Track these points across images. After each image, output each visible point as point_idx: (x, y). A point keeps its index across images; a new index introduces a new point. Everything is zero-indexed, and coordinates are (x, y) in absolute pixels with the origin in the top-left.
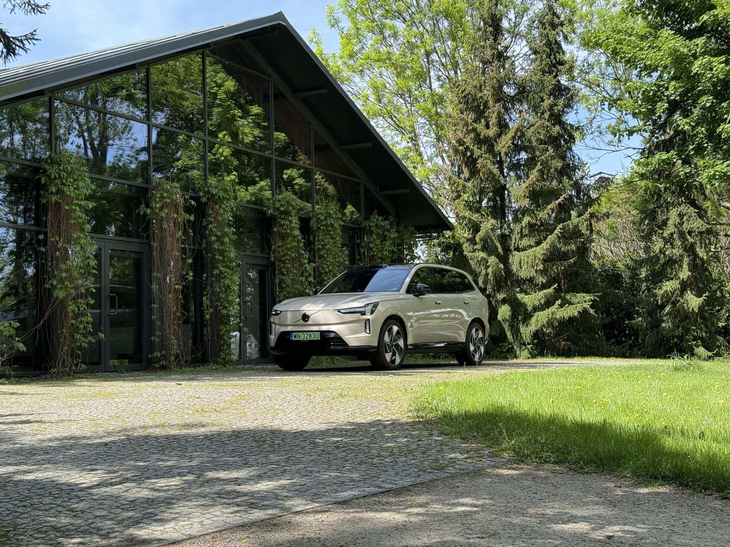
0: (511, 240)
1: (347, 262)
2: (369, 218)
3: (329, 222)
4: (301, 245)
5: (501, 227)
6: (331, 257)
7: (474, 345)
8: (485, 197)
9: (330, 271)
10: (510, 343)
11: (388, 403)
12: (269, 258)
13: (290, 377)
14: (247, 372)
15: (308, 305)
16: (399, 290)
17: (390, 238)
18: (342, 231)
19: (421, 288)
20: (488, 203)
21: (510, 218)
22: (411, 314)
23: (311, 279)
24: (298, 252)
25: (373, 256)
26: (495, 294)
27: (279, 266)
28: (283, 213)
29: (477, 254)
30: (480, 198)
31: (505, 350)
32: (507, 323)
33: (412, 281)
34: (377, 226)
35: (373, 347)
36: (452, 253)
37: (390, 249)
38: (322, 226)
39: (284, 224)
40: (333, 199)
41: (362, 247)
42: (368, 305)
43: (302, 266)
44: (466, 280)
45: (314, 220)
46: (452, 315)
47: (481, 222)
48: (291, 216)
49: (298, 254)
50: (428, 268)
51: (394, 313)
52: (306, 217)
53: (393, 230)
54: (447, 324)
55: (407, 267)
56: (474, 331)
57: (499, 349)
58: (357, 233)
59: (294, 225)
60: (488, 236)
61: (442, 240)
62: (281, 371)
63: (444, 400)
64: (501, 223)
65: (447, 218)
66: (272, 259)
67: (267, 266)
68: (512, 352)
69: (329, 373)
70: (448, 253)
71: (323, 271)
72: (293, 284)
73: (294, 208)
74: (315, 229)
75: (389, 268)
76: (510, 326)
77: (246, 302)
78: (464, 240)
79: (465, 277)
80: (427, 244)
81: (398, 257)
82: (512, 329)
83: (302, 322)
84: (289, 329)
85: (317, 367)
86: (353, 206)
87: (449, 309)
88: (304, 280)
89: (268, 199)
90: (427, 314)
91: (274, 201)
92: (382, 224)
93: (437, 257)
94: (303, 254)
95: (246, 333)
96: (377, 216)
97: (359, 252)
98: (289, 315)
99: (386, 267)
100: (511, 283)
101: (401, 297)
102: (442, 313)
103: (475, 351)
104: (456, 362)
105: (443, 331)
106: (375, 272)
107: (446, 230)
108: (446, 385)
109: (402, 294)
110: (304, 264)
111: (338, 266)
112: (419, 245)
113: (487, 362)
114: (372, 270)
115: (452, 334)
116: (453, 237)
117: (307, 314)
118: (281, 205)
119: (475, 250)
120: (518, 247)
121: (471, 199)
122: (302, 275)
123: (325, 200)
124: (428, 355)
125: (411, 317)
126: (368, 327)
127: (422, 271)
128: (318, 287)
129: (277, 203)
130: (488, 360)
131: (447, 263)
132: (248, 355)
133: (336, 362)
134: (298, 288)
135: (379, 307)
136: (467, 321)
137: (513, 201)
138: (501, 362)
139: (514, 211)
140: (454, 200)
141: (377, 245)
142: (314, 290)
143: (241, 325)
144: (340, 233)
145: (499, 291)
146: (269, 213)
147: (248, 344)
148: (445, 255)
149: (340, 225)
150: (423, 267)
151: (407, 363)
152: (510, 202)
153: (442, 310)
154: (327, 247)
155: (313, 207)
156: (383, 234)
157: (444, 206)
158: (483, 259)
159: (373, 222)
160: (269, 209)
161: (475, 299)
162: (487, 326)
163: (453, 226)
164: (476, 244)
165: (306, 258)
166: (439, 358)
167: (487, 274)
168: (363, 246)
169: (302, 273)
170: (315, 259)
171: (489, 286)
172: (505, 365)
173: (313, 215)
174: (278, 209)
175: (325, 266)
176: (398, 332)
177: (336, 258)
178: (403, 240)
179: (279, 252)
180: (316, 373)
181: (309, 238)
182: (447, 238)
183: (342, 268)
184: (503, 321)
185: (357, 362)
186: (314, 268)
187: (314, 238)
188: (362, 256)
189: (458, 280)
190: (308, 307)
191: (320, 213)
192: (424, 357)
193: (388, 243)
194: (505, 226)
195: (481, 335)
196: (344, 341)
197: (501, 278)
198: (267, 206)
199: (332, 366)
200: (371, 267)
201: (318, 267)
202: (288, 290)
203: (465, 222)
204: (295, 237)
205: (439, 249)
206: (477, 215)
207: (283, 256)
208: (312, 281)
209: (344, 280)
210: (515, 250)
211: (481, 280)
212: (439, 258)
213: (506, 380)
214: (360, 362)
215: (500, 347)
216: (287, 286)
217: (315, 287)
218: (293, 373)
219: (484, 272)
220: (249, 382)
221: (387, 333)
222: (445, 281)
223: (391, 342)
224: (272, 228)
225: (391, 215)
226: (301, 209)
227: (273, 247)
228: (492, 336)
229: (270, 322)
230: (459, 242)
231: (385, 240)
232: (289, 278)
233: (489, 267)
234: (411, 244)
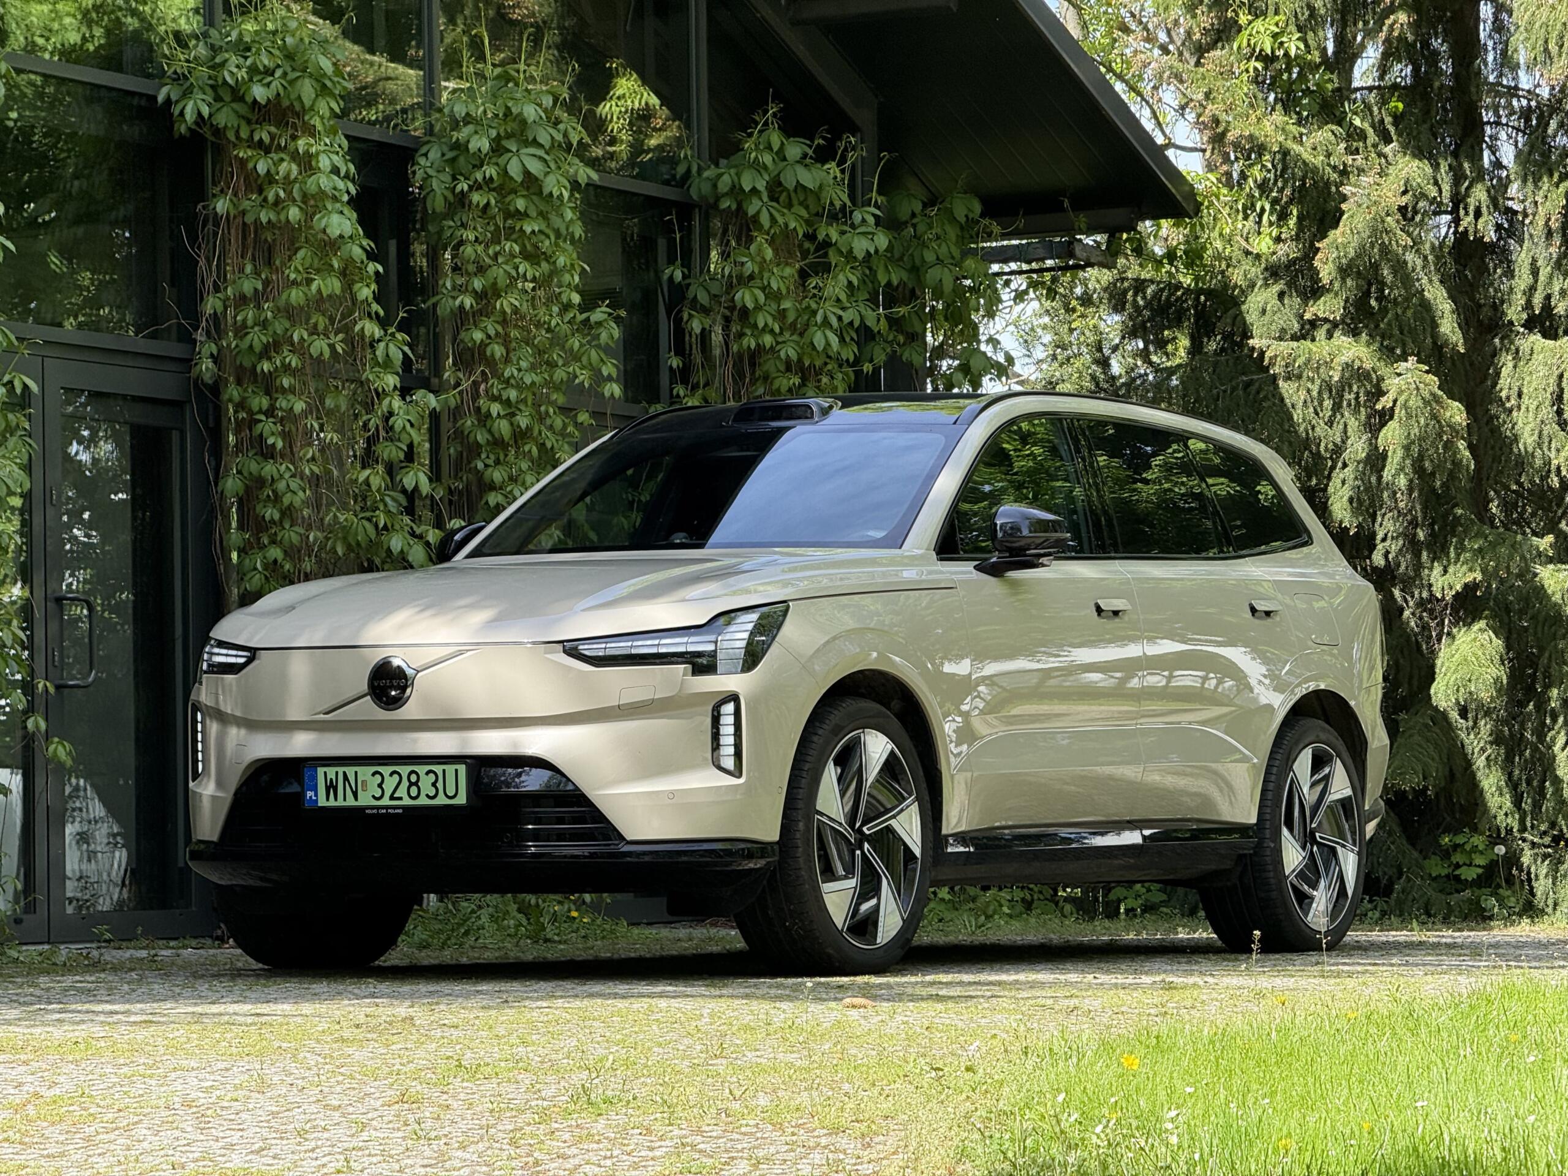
0: (1510, 273)
1: (615, 389)
2: (737, 148)
3: (514, 170)
4: (365, 292)
5: (1458, 200)
6: (525, 357)
7: (1307, 839)
8: (1370, 34)
9: (520, 435)
10: (1496, 837)
11: (842, 1141)
12: (188, 362)
13: (307, 1008)
14: (68, 980)
15: (401, 616)
16: (897, 539)
17: (850, 256)
18: (583, 217)
19: (1015, 529)
20: (1383, 69)
21: (1508, 154)
22: (962, 668)
23: (417, 478)
24: (347, 329)
25: (755, 356)
26: (1418, 567)
27: (241, 405)
28: (261, 113)
29: (1320, 347)
30: (1341, 41)
31: (1470, 874)
32: (1486, 727)
33: (968, 491)
34: (775, 189)
35: (757, 849)
36: (1184, 342)
37: (847, 316)
38: (476, 187)
39: (270, 178)
40: (537, 41)
41: (694, 303)
42: (728, 616)
43: (369, 407)
44: (1265, 490)
45: (434, 154)
46: (1187, 678)
47: (1344, 173)
48: (311, 132)
49: (350, 341)
50: (1055, 419)
51: (872, 660)
52: (389, 136)
53: (865, 215)
54: (1158, 723)
55: (940, 413)
56: (1303, 763)
57: (1437, 867)
58: (668, 229)
59: (325, 182)
60: (1385, 250)
61: (1134, 269)
62: (257, 974)
63: (1150, 1125)
64: (1458, 177)
65: (1159, 152)
66: (206, 366)
67: (177, 405)
68: (1510, 881)
69: (515, 987)
70: (1161, 344)
71: (481, 437)
72: (317, 504)
73: (323, 90)
74: (438, 203)
75: (840, 416)
76: (1497, 739)
77: (59, 600)
78: (1257, 272)
79: (1255, 471)
80: (1052, 294)
81: (893, 360)
82: (1509, 759)
83: (368, 708)
84: (300, 745)
85: (447, 956)
86: (645, 80)
87: (1167, 647)
88: (376, 482)
89: (179, 38)
90: (1047, 673)
91: (214, 49)
92: (809, 177)
93: (1104, 363)
94: (373, 344)
95: (61, 771)
96: (776, 138)
97: (680, 332)
98: (299, 668)
99: (825, 412)
100: (1508, 507)
101: (910, 574)
102: (1131, 666)
103: (1311, 873)
104: (1205, 934)
105: (1134, 760)
106: (769, 439)
107: (1156, 217)
108: (1159, 1046)
109: (913, 561)
110: (380, 395)
111: (563, 410)
112: (1006, 295)
113: (1377, 935)
114: (751, 428)
115: (1182, 782)
116: (1194, 256)
117: (396, 662)
118: (253, 70)
119: (1314, 324)
120: (1547, 307)
121: (1294, 46)
122: (368, 459)
123: (496, 49)
124: (1054, 899)
125: (965, 686)
126: (727, 739)
127: (1025, 438)
128: (456, 523)
129: (234, 60)
130: (1382, 921)
131: (1158, 396)
132: (71, 889)
133: (550, 932)
134: (346, 530)
135: (790, 630)
136: (1269, 708)
137: (1522, 57)
138: (1448, 935)
139: (1526, 113)
140: (1201, 51)
141: (775, 296)
142: (433, 536)
143: (37, 723)
144: (578, 231)
145: (1438, 548)
146: (190, 115)
147: (70, 830)
148: (1145, 355)
149: (575, 185)
150: (1030, 417)
151: (940, 939)
152: (1506, 61)
153: (1133, 650)
154: (507, 303)
155: (430, 88)
156: (811, 237)
157: (1146, 88)
158: (1356, 374)
159: (758, 167)
160: (187, 93)
161: (1313, 591)
162: (1377, 737)
163: (1191, 193)
164: (1314, 291)
165: (387, 364)
166: (1112, 913)
167: (1376, 460)
168: (703, 298)
169: (372, 441)
170: (437, 368)
171: (1387, 526)
172: (1476, 951)
173: (430, 130)
174: (237, 94)
175: (495, 408)
176: (891, 767)
177: (552, 365)
178: (916, 270)
179: (241, 330)
180: (445, 987)
181: (405, 254)
182: (1158, 263)
183: (583, 417)
184: (1464, 712)
185: (665, 932)
186: (434, 416)
187: (433, 256)
188: (698, 358)
189: (1221, 487)
190: (401, 626)
191: (468, 119)
192: (1028, 905)
193: (835, 286)
194: (1479, 195)
195: (1340, 787)
196: (597, 816)
197: (1452, 476)
198: (178, 78)
199: (531, 953)
200: (746, 414)
201: (456, 413)
202: (292, 535)
203: (1257, 173)
204: (332, 245)
205: (1111, 323)
206: (1324, 135)
207: (266, 353)
208: (425, 487)
209: (595, 485)
210: (1531, 324)
211: (1346, 492)
212: (1116, 368)
213: (1482, 1027)
214: (682, 932)
215: (1446, 854)
216: (288, 513)
217: (439, 524)
218: (321, 987)
219: (1357, 448)
220: (80, 1032)
221: (831, 773)
222: (1147, 492)
223: (852, 818)
224: (201, 195)
225: (854, 130)
226: (366, 96)
227: (211, 304)
228: (1401, 795)
229: (196, 708)
230: (1225, 285)
231: (824, 269)
232: (297, 474)
233: (1386, 416)
234: (959, 291)
